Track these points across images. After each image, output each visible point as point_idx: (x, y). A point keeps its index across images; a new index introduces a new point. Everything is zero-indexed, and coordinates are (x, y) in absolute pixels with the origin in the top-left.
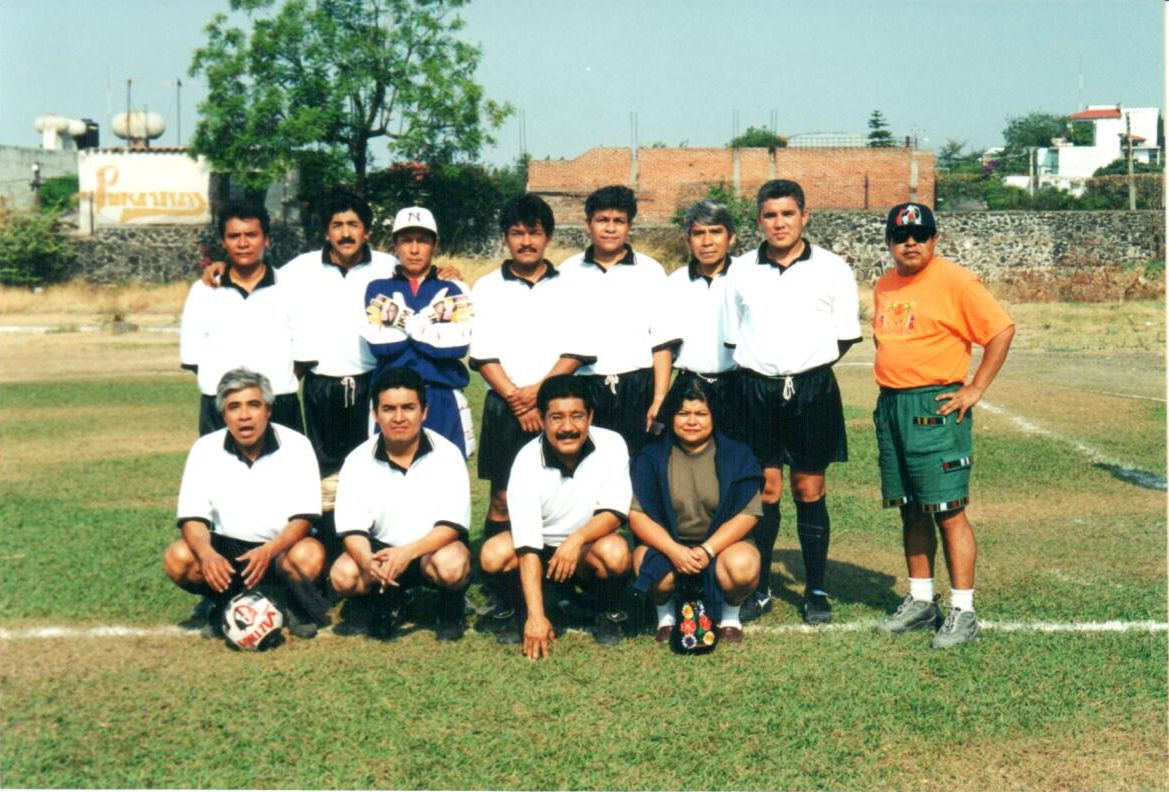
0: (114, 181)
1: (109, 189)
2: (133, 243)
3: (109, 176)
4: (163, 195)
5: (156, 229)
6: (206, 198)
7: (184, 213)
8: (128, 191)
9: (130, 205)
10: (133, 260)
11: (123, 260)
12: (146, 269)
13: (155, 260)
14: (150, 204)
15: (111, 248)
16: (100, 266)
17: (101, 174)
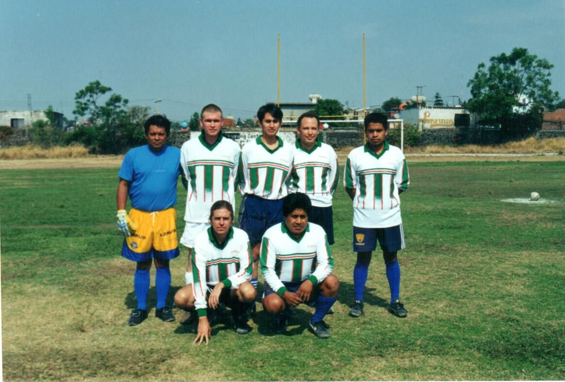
0: (429, 116)
1: (427, 118)
2: (435, 134)
3: (427, 114)
4: (442, 120)
5: (441, 130)
6: (453, 121)
7: (448, 125)
8: (432, 118)
9: (433, 123)
10: (435, 139)
11: (432, 138)
12: (438, 141)
13: (441, 139)
14: (438, 123)
15: (428, 135)
16: (425, 140)
17: (425, 114)
